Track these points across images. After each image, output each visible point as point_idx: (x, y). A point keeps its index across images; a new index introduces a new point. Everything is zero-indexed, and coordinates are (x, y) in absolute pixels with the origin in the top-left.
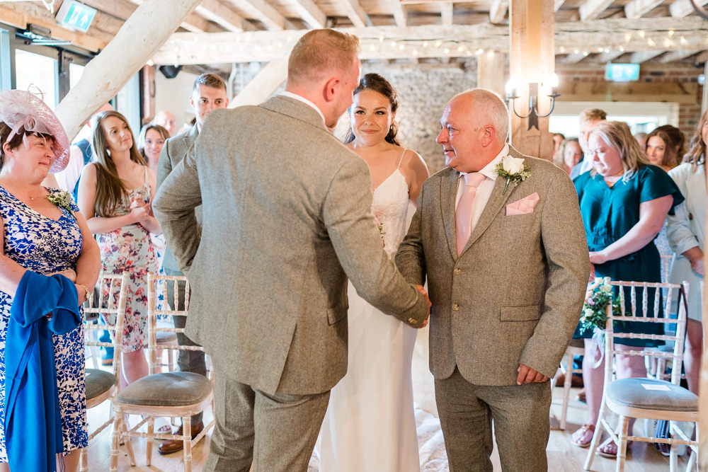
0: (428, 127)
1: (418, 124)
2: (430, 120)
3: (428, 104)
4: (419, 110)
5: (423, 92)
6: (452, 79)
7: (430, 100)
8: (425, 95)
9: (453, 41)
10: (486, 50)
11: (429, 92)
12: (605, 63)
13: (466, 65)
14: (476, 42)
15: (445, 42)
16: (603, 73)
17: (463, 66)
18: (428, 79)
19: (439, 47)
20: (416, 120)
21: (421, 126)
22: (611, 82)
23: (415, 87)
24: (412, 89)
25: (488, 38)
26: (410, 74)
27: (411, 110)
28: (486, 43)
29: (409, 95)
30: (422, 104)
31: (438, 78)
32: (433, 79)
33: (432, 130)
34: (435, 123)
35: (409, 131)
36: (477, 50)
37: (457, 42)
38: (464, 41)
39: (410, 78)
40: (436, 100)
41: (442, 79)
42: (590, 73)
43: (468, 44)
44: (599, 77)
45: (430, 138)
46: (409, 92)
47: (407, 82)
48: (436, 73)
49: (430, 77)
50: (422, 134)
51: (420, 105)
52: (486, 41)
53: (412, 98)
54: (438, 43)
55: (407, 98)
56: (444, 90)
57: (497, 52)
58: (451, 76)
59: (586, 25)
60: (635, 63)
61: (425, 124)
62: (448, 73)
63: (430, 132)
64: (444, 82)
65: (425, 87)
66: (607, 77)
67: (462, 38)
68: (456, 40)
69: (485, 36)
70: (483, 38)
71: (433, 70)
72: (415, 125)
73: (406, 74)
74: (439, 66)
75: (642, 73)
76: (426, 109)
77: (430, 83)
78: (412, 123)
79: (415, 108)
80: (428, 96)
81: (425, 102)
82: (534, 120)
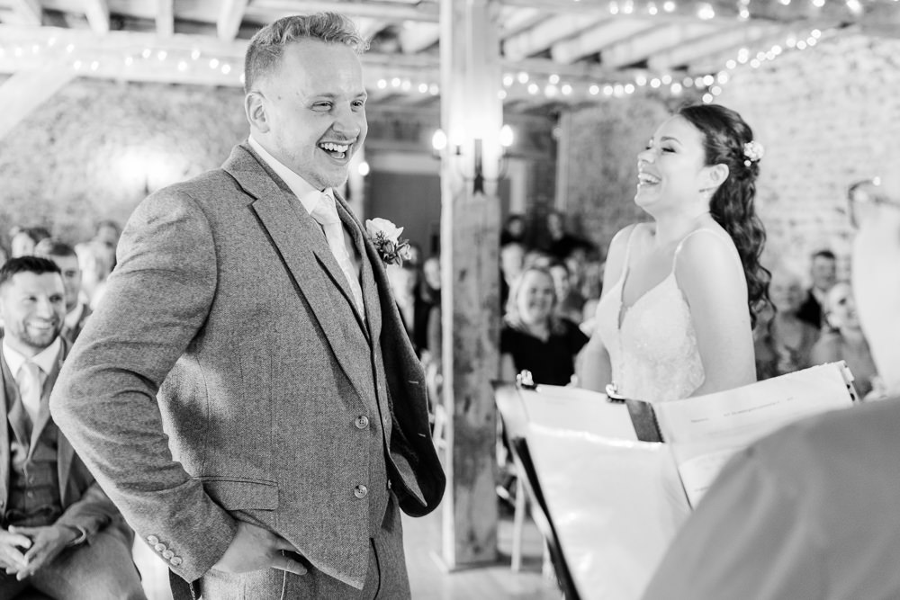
82: (479, 183)
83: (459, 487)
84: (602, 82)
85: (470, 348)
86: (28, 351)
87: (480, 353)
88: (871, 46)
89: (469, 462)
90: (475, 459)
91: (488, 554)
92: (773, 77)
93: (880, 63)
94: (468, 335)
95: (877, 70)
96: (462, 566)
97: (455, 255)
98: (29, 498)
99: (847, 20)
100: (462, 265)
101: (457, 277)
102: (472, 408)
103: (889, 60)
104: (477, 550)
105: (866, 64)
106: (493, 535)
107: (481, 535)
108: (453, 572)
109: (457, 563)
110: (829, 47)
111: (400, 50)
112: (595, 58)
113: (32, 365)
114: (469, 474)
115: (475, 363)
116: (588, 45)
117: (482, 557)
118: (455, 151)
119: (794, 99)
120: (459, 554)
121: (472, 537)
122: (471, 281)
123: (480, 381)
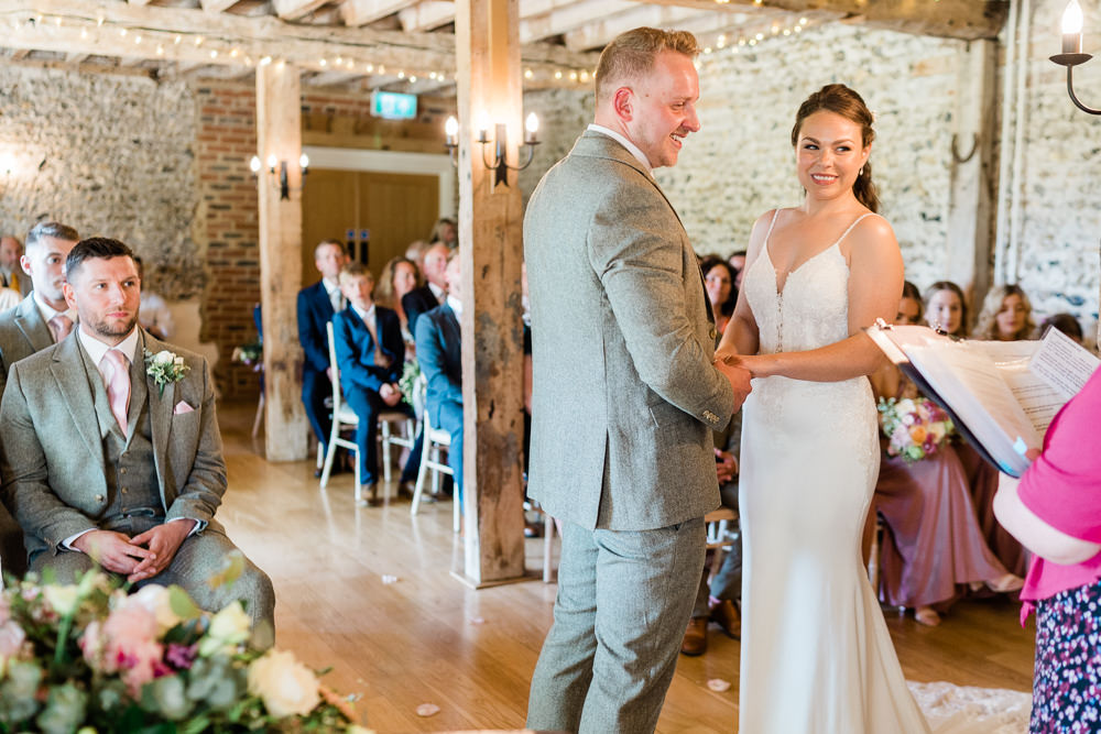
0: (96, 172)
1: (78, 166)
2: (100, 160)
3: (96, 133)
4: (79, 142)
5: (86, 112)
6: (137, 94)
7: (98, 126)
8: (89, 119)
9: (221, 39)
10: (275, 59)
11: (96, 113)
12: (371, 91)
13: (160, 73)
14: (257, 46)
15: (209, 39)
16: (368, 104)
17: (154, 74)
18: (92, 90)
19: (200, 46)
20: (75, 160)
21: (85, 170)
22: (379, 118)
23: (71, 103)
24: (64, 106)
25: (277, 41)
26: (61, 78)
27: (64, 141)
28: (275, 48)
29: (58, 115)
30: (85, 133)
31: (112, 90)
32: (103, 92)
33: (106, 178)
34: (110, 166)
35: (61, 178)
36: (261, 57)
37: (229, 42)
38: (241, 41)
39: (61, 87)
40: (110, 129)
41: (119, 92)
42: (350, 102)
43: (246, 47)
44: (364, 110)
45: (101, 192)
46: (60, 109)
47: (54, 93)
48: (108, 82)
49: (98, 87)
50: (89, 184)
51: (80, 134)
52: (273, 45)
53: (65, 121)
54: (198, 40)
55: (56, 121)
56: (122, 112)
57: (288, 63)
58: (135, 89)
59: (412, 38)
60: (411, 94)
61: (92, 167)
62: (130, 84)
63: (101, 181)
64: (123, 99)
65: (89, 104)
66: (374, 111)
67: (235, 36)
68: (226, 37)
69: (272, 37)
70: (269, 41)
71: (103, 76)
72: (74, 167)
73: (53, 80)
74: (113, 71)
75: (420, 109)
76: (92, 143)
77: (97, 98)
78: (69, 165)
79: (72, 139)
80: (94, 120)
81: (91, 130)
82: (502, 173)
83: (484, 498)
84: (567, 67)
85: (493, 349)
86: (110, 341)
87: (503, 355)
88: (858, 36)
89: (494, 470)
90: (499, 467)
91: (514, 569)
92: (754, 66)
93: (867, 54)
94: (492, 335)
95: (865, 62)
96: (487, 583)
97: (476, 249)
98: (124, 494)
99: (852, 10)
100: (484, 260)
101: (480, 272)
102: (497, 413)
103: (877, 52)
104: (504, 565)
105: (853, 55)
106: (520, 548)
107: (508, 548)
108: (479, 588)
109: (482, 581)
110: (813, 36)
111: (341, 23)
112: (559, 40)
113: (116, 353)
114: (494, 483)
115: (499, 366)
116: (556, 26)
117: (509, 572)
118: (478, 137)
119: (775, 90)
120: (484, 570)
121: (499, 551)
122: (494, 277)
123: (504, 384)
